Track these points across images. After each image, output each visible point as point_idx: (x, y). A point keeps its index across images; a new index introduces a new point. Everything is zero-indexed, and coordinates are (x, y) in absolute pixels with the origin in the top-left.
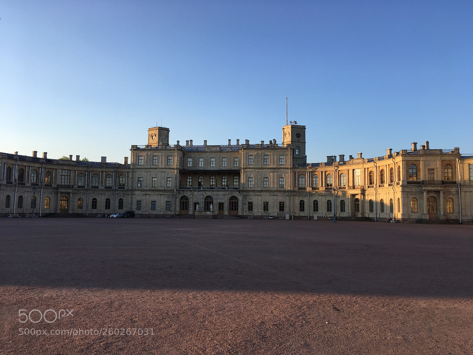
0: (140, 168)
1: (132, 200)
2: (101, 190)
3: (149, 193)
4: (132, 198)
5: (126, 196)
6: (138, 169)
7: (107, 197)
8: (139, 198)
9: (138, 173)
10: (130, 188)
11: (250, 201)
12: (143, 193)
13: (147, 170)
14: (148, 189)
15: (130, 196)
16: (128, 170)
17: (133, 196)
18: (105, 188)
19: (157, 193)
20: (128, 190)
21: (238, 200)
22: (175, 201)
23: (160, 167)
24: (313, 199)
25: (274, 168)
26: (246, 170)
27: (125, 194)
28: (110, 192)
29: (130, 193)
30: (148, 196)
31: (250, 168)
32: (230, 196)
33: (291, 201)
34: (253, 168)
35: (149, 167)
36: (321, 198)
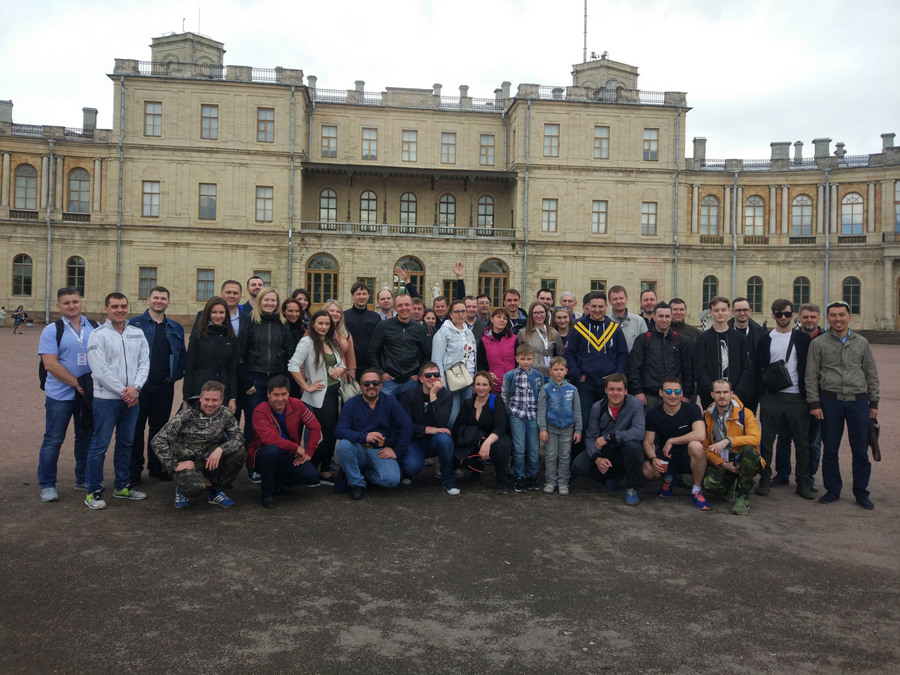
0: (152, 148)
1: (119, 264)
3: (187, 238)
4: (119, 256)
5: (94, 247)
6: (141, 147)
7: (18, 250)
8: (148, 260)
9: (141, 165)
10: (113, 219)
11: (549, 276)
12: (165, 239)
13: (179, 156)
14: (184, 224)
15: (112, 248)
16: (104, 153)
17: (126, 249)
18: (13, 213)
19: (220, 240)
20: (103, 228)
21: (506, 271)
22: (290, 271)
23: (230, 146)
24: (745, 273)
25: (628, 171)
26: (536, 173)
27: (90, 241)
28: (33, 232)
29: (112, 236)
30: (183, 250)
31: (549, 167)
32: (481, 259)
33: (680, 279)
34: (559, 168)
35: (187, 144)
36: (773, 269)
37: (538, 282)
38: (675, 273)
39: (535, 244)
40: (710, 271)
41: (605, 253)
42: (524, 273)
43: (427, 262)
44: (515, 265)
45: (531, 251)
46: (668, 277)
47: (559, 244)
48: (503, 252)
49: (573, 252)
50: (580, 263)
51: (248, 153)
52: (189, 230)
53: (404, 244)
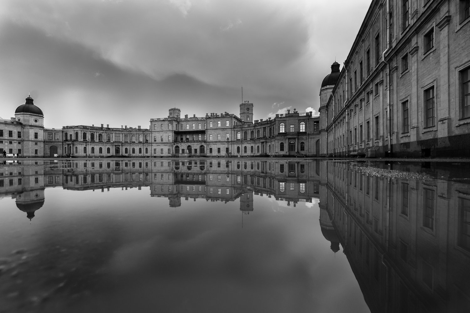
0: (155, 131)
1: (151, 149)
2: (137, 143)
3: (159, 144)
4: (151, 147)
5: (149, 146)
6: (154, 131)
7: (140, 147)
8: (155, 148)
9: (154, 134)
10: (151, 142)
11: (211, 148)
12: (157, 144)
13: (158, 132)
14: (159, 142)
15: (150, 146)
16: (149, 133)
18: (139, 142)
19: (163, 144)
20: (149, 143)
21: (204, 147)
22: (173, 148)
23: (165, 130)
24: (244, 146)
25: (223, 129)
26: (208, 130)
27: (148, 145)
28: (141, 145)
29: (150, 145)
30: (159, 146)
31: (210, 129)
32: (200, 145)
33: (233, 147)
34: (212, 129)
35: (159, 130)
36: (248, 145)
37: (209, 149)
38: (232, 146)
39: (208, 142)
40: (238, 146)
41: (220, 143)
42: (207, 147)
43: (192, 146)
44: (205, 146)
45: (208, 143)
46: (231, 147)
47: (212, 142)
48: (203, 144)
49: (215, 143)
50: (216, 145)
51: (167, 131)
52: (160, 143)
53: (188, 143)
